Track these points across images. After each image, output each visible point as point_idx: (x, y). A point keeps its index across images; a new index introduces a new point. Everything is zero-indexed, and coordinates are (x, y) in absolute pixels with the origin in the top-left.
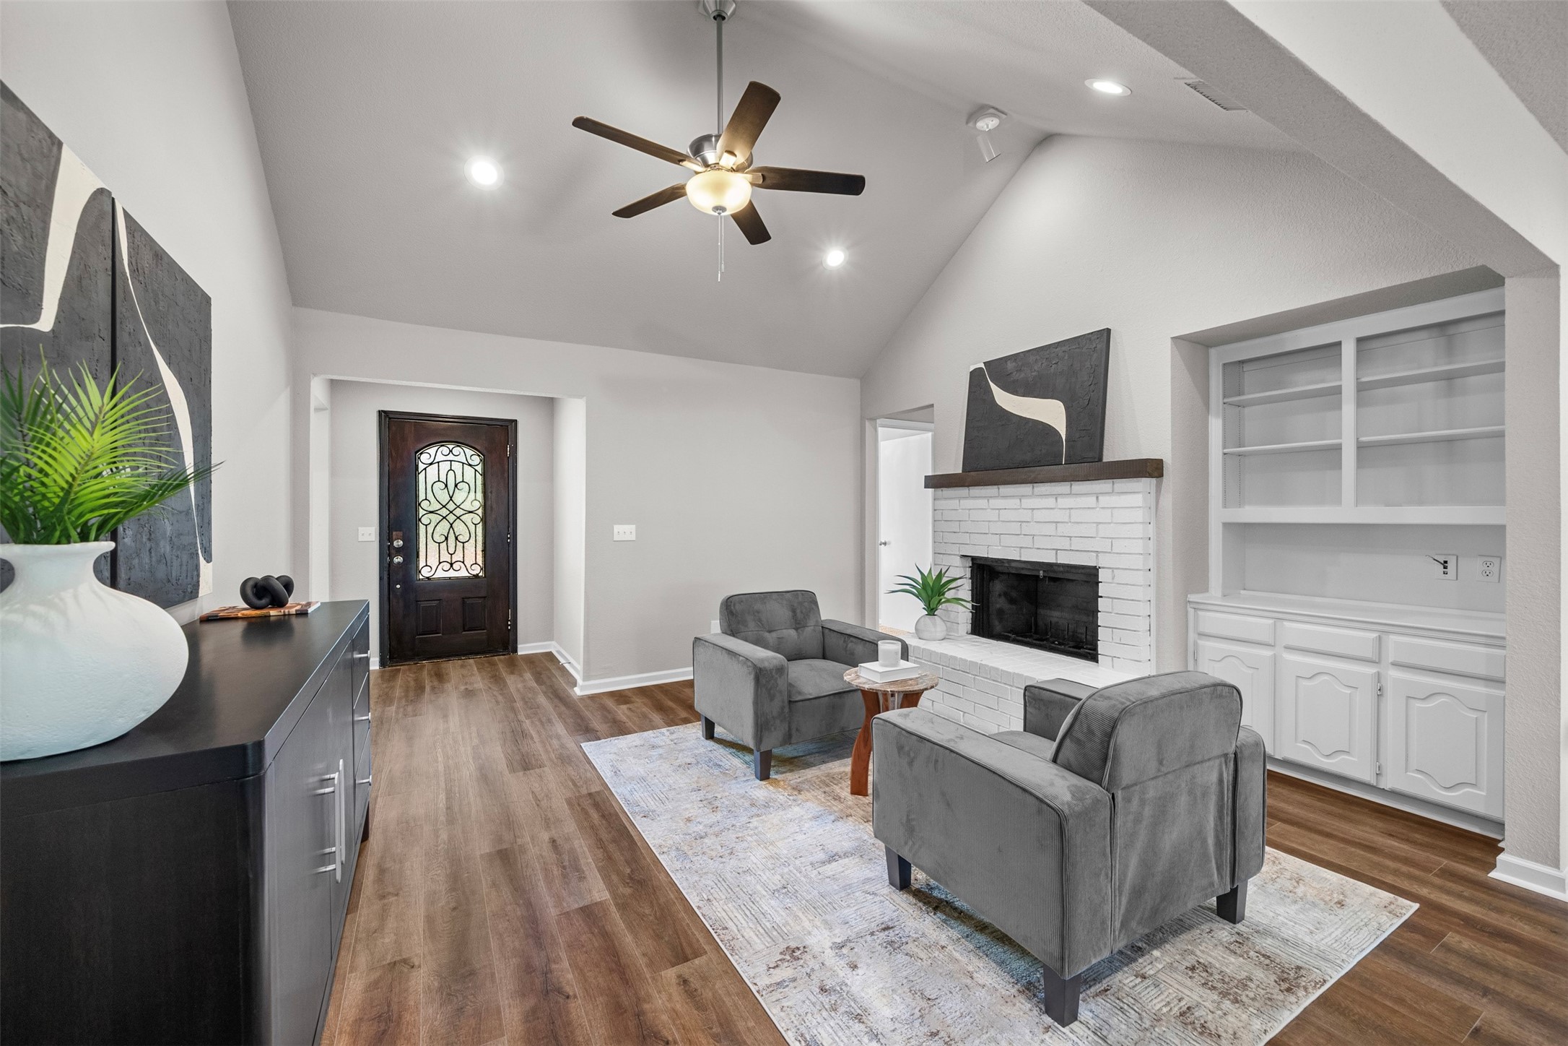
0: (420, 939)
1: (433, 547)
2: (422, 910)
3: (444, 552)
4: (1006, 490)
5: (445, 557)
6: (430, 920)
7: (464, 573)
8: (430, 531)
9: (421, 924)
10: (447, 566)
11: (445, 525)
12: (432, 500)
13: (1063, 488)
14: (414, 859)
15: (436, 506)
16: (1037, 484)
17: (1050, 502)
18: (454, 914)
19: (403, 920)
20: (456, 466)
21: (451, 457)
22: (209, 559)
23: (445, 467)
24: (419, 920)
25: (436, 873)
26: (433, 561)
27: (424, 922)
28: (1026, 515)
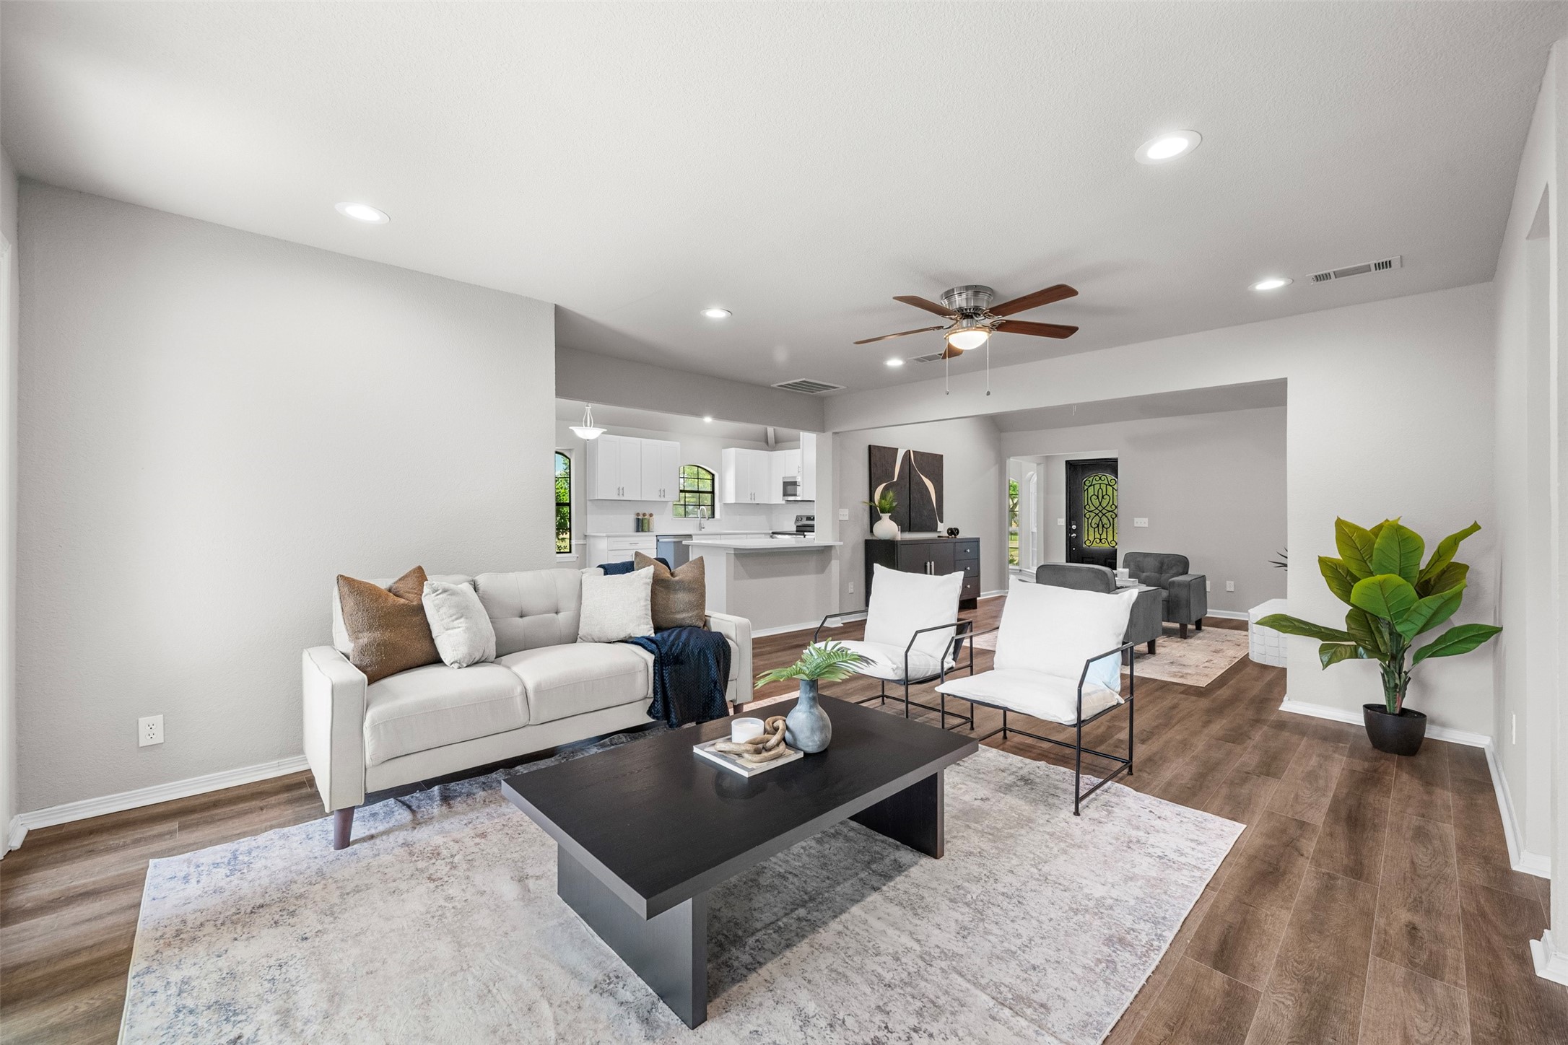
1: (1091, 530)
3: (1097, 533)
5: (1098, 536)
7: (1106, 546)
8: (1090, 522)
10: (1098, 541)
11: (1097, 518)
12: (1091, 505)
15: (1093, 508)
20: (1103, 487)
21: (1100, 482)
22: (942, 522)
23: (1097, 487)
26: (1091, 538)
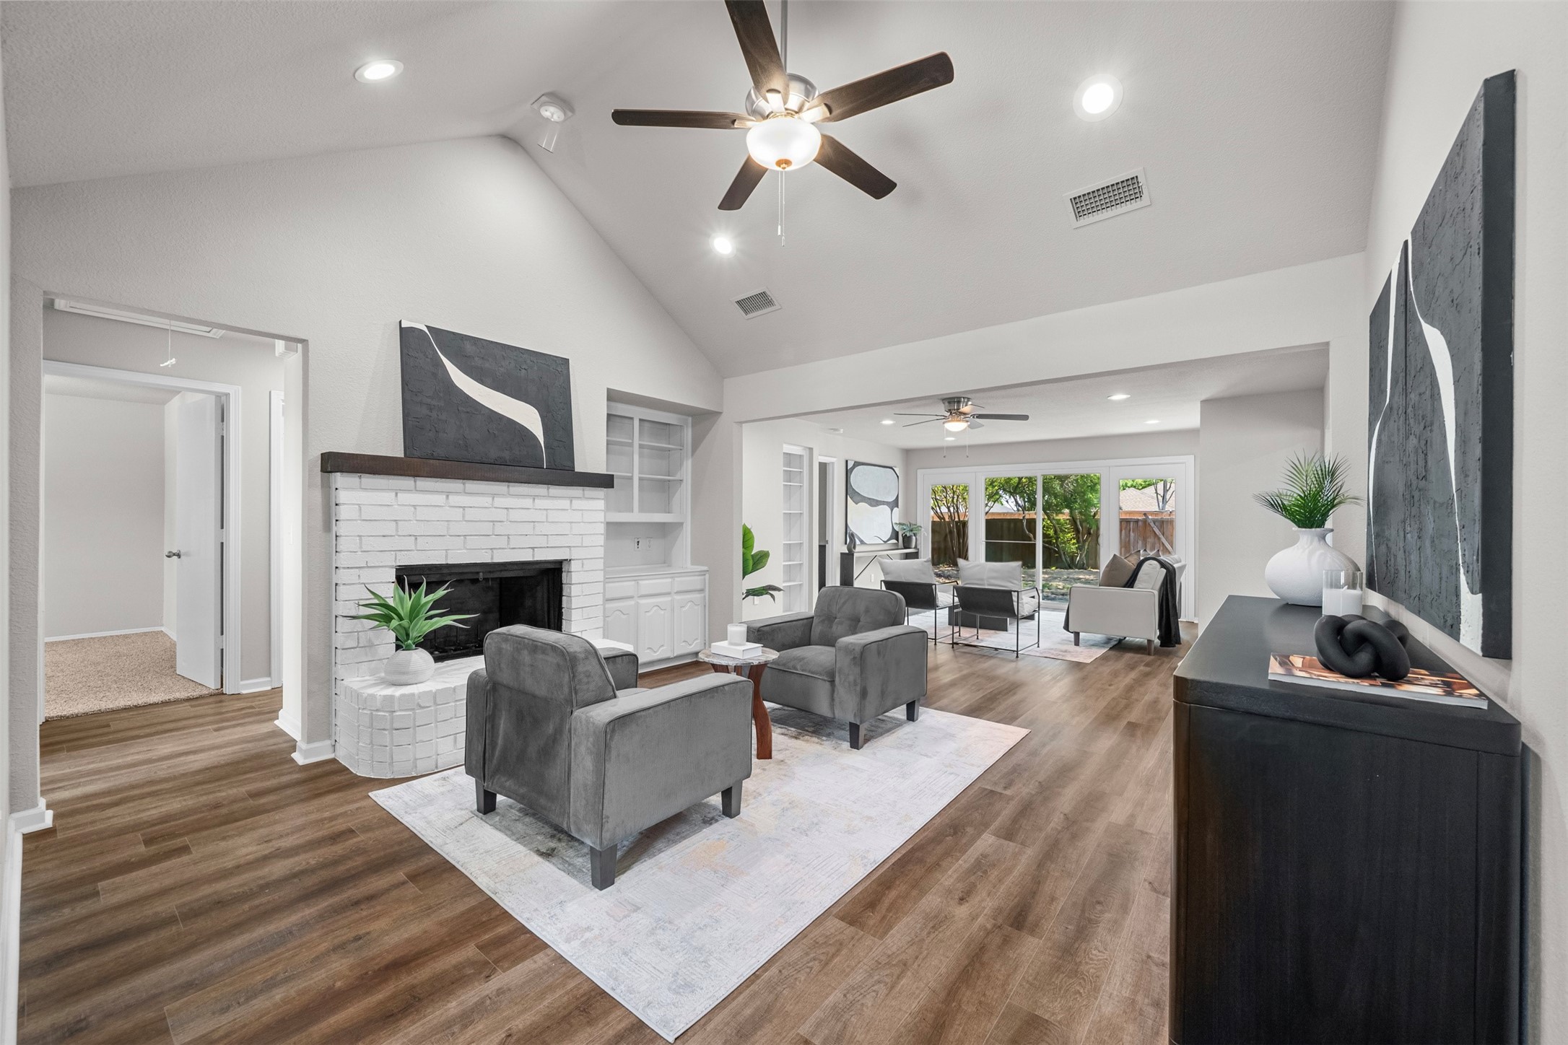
0: (1139, 898)
2: (1128, 922)
4: (472, 486)
6: (1125, 909)
9: (1134, 910)
13: (541, 490)
14: (1115, 993)
16: (513, 484)
17: (527, 502)
18: (1102, 899)
19: (1149, 924)
24: (1134, 914)
25: (1098, 954)
27: (1130, 910)
28: (501, 515)
